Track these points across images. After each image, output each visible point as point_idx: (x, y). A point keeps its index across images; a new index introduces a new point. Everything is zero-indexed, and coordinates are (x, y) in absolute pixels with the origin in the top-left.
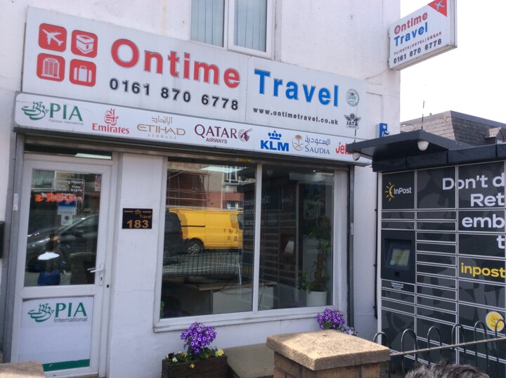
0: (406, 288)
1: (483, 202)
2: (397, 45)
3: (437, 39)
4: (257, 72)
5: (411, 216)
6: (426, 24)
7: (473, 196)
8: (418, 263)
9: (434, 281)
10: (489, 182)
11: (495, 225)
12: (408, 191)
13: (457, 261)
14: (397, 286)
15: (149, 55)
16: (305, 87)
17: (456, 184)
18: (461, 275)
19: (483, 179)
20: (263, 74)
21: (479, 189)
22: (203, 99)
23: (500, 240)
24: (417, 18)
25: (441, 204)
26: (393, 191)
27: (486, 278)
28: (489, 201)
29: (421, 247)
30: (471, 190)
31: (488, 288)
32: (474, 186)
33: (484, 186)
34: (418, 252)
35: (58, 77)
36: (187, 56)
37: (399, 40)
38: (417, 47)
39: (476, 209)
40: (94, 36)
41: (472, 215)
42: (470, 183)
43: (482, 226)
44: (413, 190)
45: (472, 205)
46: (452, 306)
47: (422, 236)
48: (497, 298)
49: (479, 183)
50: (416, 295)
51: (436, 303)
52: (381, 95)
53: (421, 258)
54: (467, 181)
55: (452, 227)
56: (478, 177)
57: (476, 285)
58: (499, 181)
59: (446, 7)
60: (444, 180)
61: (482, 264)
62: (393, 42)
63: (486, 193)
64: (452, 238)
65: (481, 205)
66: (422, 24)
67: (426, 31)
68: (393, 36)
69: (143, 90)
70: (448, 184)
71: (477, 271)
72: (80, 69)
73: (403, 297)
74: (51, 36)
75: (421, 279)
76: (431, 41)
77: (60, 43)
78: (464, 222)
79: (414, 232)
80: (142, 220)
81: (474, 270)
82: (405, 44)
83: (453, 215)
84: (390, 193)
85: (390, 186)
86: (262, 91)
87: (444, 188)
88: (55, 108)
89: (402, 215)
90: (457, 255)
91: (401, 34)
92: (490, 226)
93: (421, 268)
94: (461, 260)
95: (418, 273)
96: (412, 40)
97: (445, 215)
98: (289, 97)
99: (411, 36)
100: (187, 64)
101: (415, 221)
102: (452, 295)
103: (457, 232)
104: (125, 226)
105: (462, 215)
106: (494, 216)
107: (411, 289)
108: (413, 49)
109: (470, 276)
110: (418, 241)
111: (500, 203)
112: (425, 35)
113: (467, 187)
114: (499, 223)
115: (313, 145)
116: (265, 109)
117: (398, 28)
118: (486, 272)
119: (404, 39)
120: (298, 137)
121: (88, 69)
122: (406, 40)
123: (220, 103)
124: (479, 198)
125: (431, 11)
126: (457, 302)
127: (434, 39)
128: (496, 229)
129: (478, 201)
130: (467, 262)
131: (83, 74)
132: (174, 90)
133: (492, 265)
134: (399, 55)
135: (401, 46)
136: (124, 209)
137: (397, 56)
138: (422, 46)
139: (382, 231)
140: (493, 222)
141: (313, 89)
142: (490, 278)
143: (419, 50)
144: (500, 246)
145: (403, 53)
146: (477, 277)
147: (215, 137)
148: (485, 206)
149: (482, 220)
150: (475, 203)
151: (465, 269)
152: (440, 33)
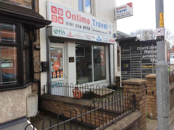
0: (128, 72)
1: (147, 52)
2: (117, 13)
3: (129, 13)
4: (93, 20)
5: (129, 56)
6: (126, 9)
7: (145, 51)
8: (131, 66)
9: (135, 70)
10: (149, 48)
11: (150, 57)
12: (128, 50)
13: (141, 65)
14: (126, 72)
15: (73, 15)
16: (101, 24)
17: (140, 48)
18: (142, 68)
19: (147, 47)
20: (94, 20)
21: (146, 49)
22: (83, 27)
23: (151, 60)
24: (123, 7)
25: (137, 53)
26: (124, 50)
27: (148, 68)
28: (149, 52)
29: (132, 63)
30: (144, 50)
31: (148, 70)
32: (145, 49)
33: (147, 49)
34: (131, 64)
35: (56, 21)
36: (80, 15)
37: (118, 12)
38: (123, 14)
39: (146, 54)
40: (62, 10)
41: (145, 55)
42: (144, 48)
43: (147, 57)
44: (129, 50)
45: (145, 53)
46: (140, 75)
47: (132, 60)
48: (151, 72)
49: (146, 48)
50: (131, 74)
51: (136, 75)
52: (114, 26)
53: (132, 65)
54: (143, 48)
55: (140, 58)
56: (146, 47)
57: (146, 70)
58: (151, 48)
59: (131, 5)
60: (138, 48)
61: (147, 65)
62: (116, 12)
63: (148, 50)
64: (140, 60)
65: (147, 53)
66: (125, 9)
67: (126, 10)
68: (116, 11)
69: (72, 25)
70: (139, 48)
71: (146, 67)
72: (60, 19)
73: (127, 74)
74: (54, 9)
75: (132, 70)
76: (127, 13)
77: (56, 11)
78: (143, 57)
79: (130, 60)
80: (72, 60)
81: (145, 67)
82: (120, 13)
83: (140, 55)
84: (123, 51)
85: (123, 49)
86: (94, 25)
87: (138, 49)
88: (60, 31)
89: (126, 56)
90: (142, 64)
91: (118, 10)
92: (149, 57)
93: (132, 68)
94: (142, 65)
95: (131, 69)
96: (122, 13)
97: (138, 55)
98: (99, 27)
99: (122, 11)
100: (80, 18)
101: (130, 57)
102: (140, 72)
103: (141, 59)
104: (70, 62)
105: (142, 55)
106: (150, 55)
107: (130, 72)
108: (122, 15)
109: (145, 68)
110: (131, 62)
111: (151, 52)
112: (125, 12)
113: (143, 49)
114: (151, 56)
115: (105, 40)
116: (95, 30)
117: (117, 9)
118: (148, 67)
119: (119, 12)
120: (103, 37)
121: (62, 19)
122: (120, 12)
123: (87, 28)
124: (146, 51)
125: (127, 6)
126: (141, 74)
127: (128, 13)
128: (150, 58)
129: (146, 52)
130: (143, 65)
131: (61, 21)
132: (78, 25)
133: (149, 65)
134: (118, 16)
135: (118, 14)
136: (69, 57)
137: (117, 16)
138: (125, 14)
139: (121, 60)
140: (150, 56)
141: (103, 24)
142: (149, 68)
143: (124, 15)
144: (151, 61)
145: (119, 16)
146: (146, 68)
147: (89, 38)
148: (148, 53)
149: (147, 56)
150: (146, 53)
151: (143, 67)
152: (130, 12)
